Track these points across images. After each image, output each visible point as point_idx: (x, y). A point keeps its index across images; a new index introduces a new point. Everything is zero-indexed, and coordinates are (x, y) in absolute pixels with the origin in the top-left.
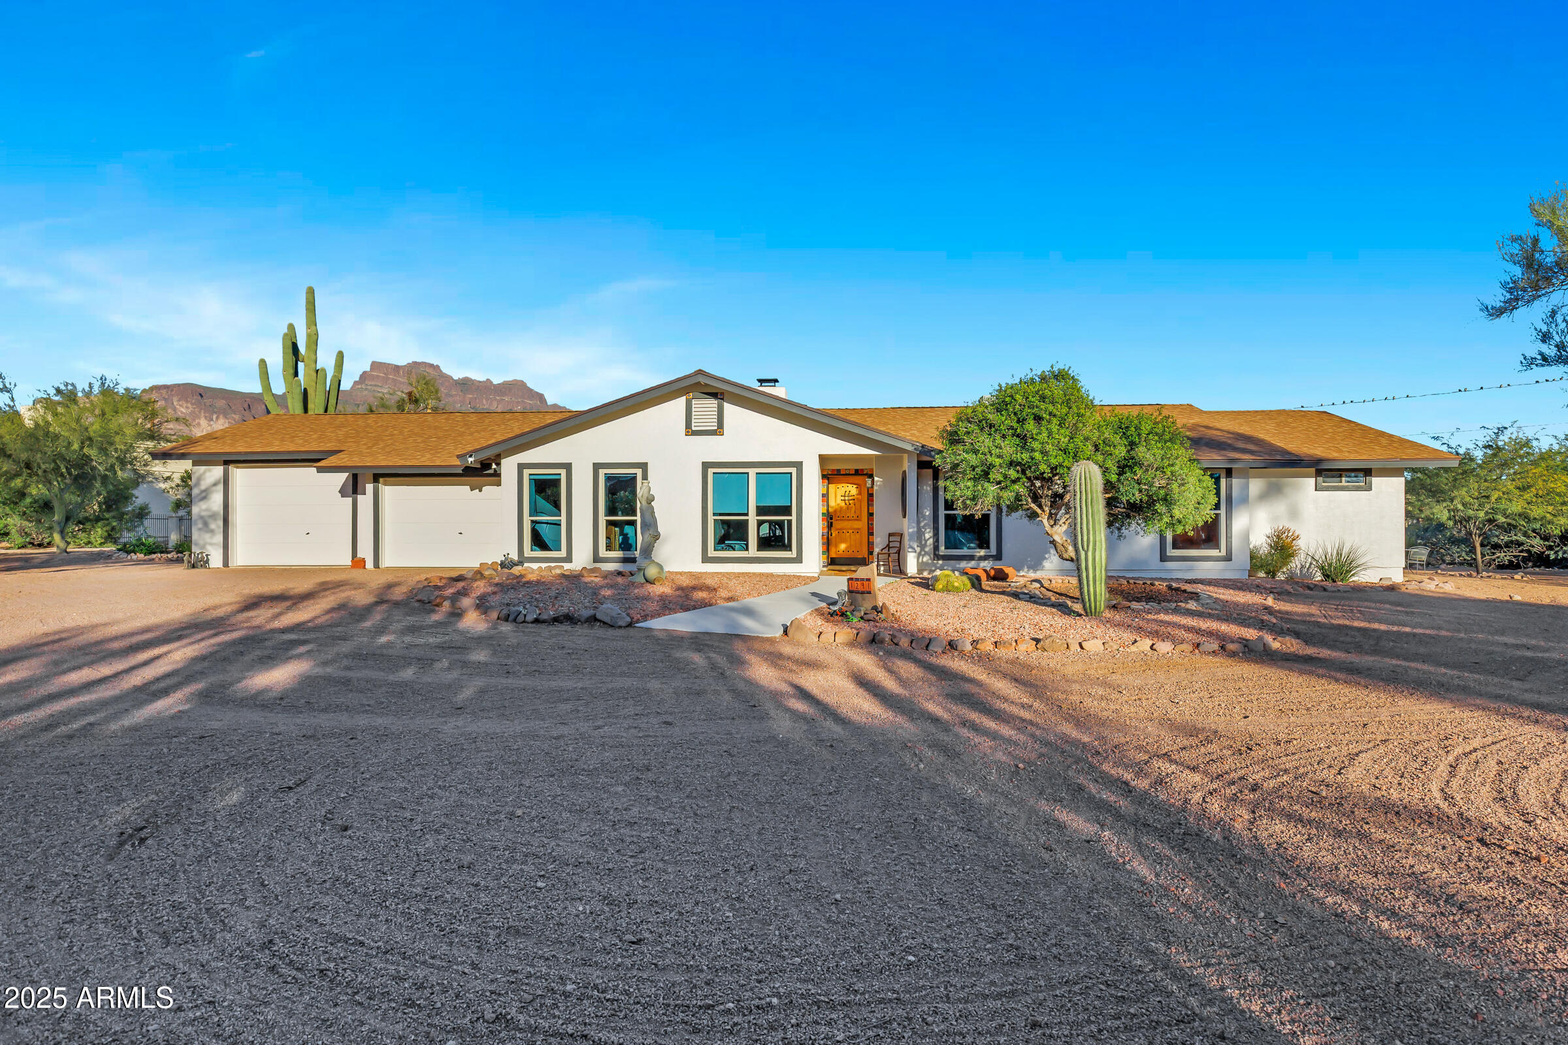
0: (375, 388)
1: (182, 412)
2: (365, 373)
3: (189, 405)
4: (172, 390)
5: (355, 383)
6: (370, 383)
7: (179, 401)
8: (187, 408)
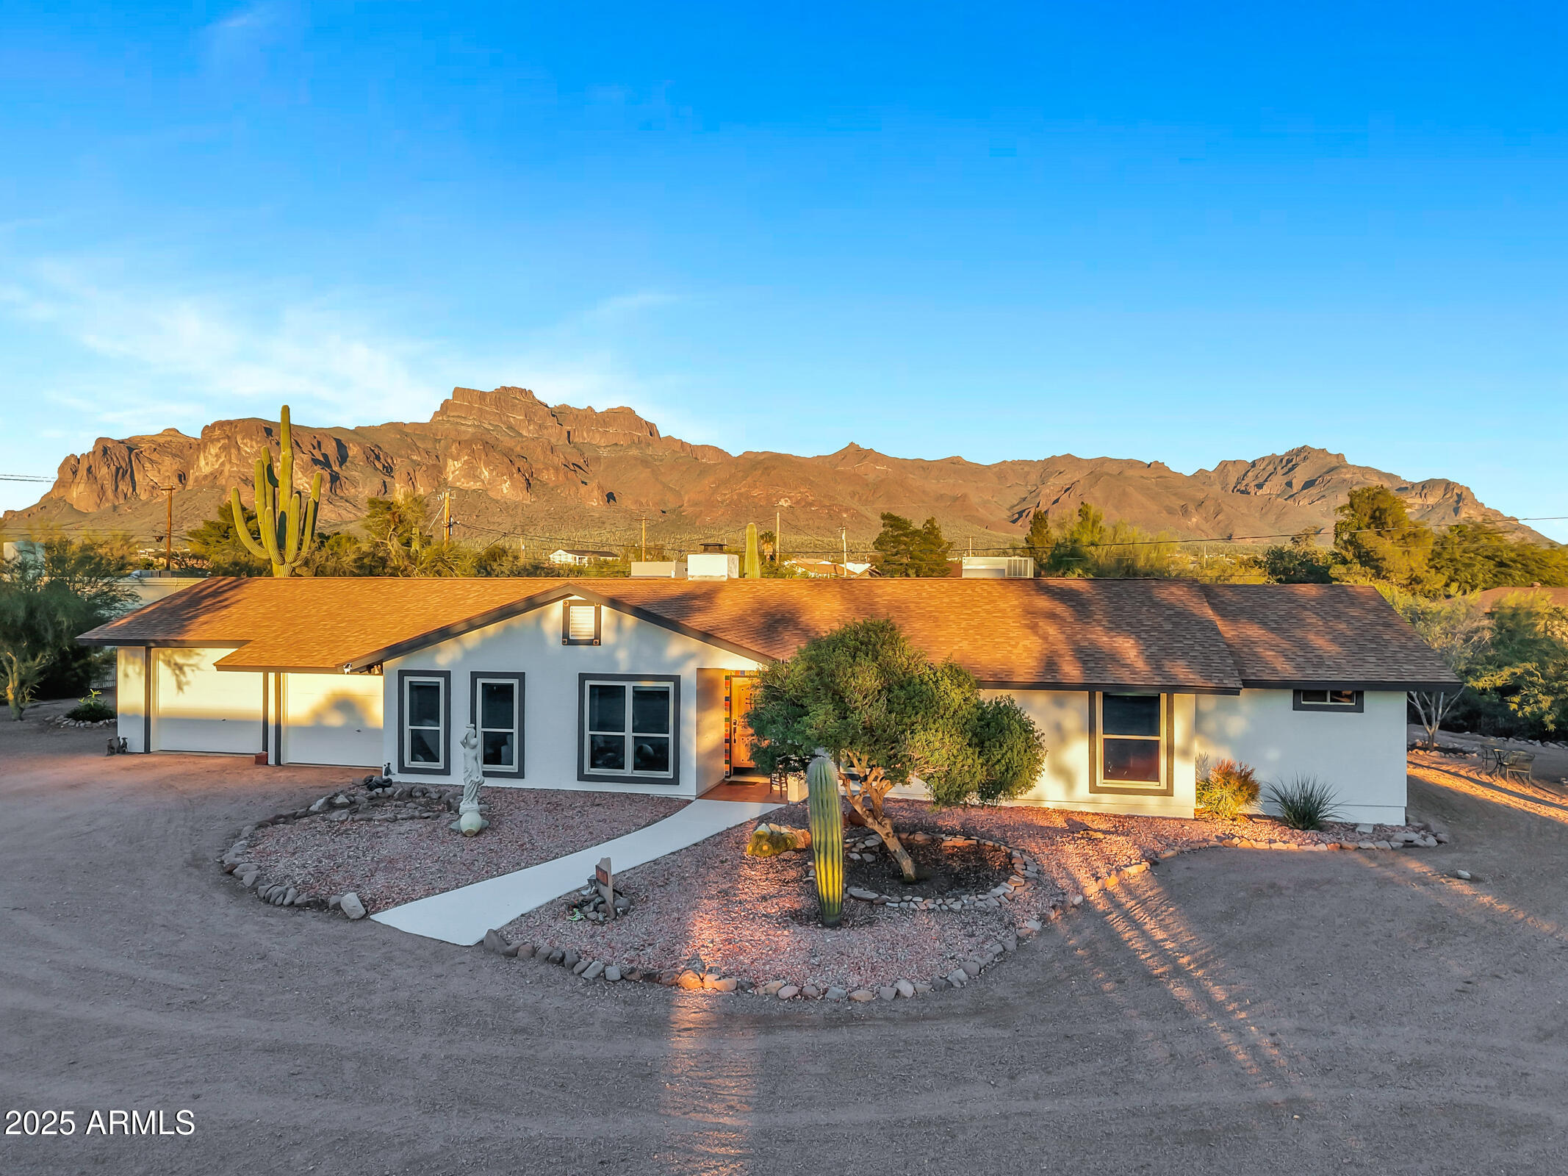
0: (459, 420)
1: (246, 452)
2: (447, 401)
3: (254, 443)
4: (236, 427)
5: (435, 413)
6: (452, 414)
7: (243, 439)
8: (252, 447)
